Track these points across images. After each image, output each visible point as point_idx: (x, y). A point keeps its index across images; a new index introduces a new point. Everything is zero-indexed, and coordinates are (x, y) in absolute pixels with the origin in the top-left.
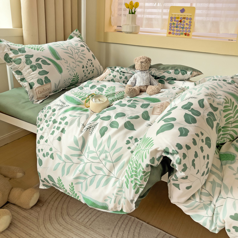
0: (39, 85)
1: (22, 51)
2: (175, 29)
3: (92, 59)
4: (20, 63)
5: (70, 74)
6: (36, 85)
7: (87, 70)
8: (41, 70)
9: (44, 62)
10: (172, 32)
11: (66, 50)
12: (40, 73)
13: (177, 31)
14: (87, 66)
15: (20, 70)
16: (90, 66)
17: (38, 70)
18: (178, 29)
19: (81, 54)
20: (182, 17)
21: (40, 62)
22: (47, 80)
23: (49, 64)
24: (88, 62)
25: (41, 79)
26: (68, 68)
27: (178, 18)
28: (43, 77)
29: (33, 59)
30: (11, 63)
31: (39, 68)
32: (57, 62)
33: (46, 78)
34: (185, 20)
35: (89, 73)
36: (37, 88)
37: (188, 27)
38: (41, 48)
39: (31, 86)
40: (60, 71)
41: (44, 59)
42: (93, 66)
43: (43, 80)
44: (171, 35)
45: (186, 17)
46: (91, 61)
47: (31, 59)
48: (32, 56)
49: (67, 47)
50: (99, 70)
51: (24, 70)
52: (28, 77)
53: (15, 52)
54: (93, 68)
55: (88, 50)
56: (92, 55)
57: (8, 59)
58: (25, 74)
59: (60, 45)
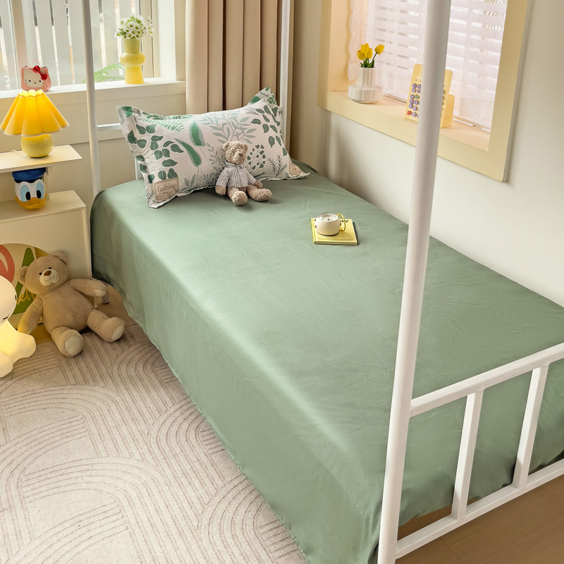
0: (159, 180)
1: (150, 129)
3: (266, 144)
4: (142, 146)
5: (214, 167)
6: (157, 179)
7: (250, 163)
8: (167, 159)
9: (175, 148)
11: (219, 131)
12: (165, 164)
14: (250, 156)
15: (142, 154)
16: (257, 157)
17: (164, 158)
19: (245, 137)
21: (169, 148)
22: (173, 174)
24: (253, 150)
25: (164, 172)
26: (211, 158)
28: (167, 170)
29: (160, 143)
30: (134, 144)
31: (165, 156)
32: (197, 148)
33: (171, 171)
35: (254, 168)
36: (157, 183)
38: (179, 126)
40: (197, 160)
41: (176, 143)
43: (167, 173)
44: (411, 117)
46: (262, 147)
47: (158, 142)
48: (161, 138)
49: (223, 125)
50: (277, 163)
51: (147, 155)
52: (149, 167)
53: (142, 130)
54: (264, 160)
55: (266, 129)
56: (270, 137)
57: (132, 138)
58: (147, 161)
59: (214, 120)
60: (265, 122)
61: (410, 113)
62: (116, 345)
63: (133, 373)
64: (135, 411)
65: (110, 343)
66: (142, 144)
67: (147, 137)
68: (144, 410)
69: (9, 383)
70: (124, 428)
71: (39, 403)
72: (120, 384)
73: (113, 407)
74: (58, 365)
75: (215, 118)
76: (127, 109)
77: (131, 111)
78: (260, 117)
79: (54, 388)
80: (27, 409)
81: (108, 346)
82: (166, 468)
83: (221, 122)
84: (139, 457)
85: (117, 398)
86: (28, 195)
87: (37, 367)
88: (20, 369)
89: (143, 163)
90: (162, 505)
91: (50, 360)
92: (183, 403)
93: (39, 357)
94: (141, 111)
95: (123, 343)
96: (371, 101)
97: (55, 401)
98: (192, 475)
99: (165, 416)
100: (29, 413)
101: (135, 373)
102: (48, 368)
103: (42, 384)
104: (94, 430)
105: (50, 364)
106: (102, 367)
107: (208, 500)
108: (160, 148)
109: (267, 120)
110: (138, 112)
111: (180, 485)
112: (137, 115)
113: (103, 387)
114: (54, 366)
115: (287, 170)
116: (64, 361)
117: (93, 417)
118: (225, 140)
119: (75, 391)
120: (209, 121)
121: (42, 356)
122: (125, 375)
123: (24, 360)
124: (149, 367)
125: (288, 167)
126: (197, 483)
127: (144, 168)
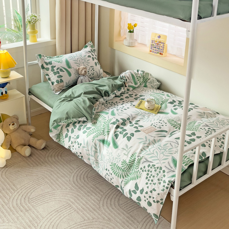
0: (57, 83)
1: (50, 63)
2: (154, 49)
3: (94, 65)
4: (48, 70)
5: (76, 77)
6: (55, 83)
7: (89, 74)
8: (59, 75)
9: (61, 70)
10: (152, 50)
11: (77, 62)
12: (58, 77)
14: (89, 71)
15: (48, 74)
16: (91, 71)
17: (57, 75)
18: (156, 49)
19: (86, 63)
20: (159, 41)
21: (59, 70)
22: (62, 81)
23: (64, 71)
24: (90, 68)
26: (75, 73)
27: (156, 41)
28: (59, 79)
29: (55, 69)
30: (44, 70)
32: (69, 70)
33: (61, 79)
34: (160, 43)
35: (90, 75)
36: (56, 85)
37: (162, 48)
38: (61, 61)
39: (53, 83)
40: (70, 74)
41: (61, 68)
42: (94, 71)
43: (59, 80)
44: (151, 53)
45: (161, 41)
46: (93, 67)
48: (55, 67)
49: (78, 59)
50: (98, 72)
51: (50, 74)
52: (51, 79)
53: (47, 64)
54: (94, 72)
55: (93, 59)
56: (95, 62)
57: (43, 67)
58: (50, 76)
59: (73, 57)
60: (93, 56)
61: (151, 51)
62: (43, 150)
63: (55, 161)
64: (61, 173)
65: (40, 150)
66: (48, 69)
67: (49, 66)
68: (65, 173)
69: (7, 169)
70: (60, 180)
71: (22, 175)
72: (51, 165)
73: (52, 173)
74: (23, 160)
75: (74, 56)
76: (40, 55)
77: (41, 56)
78: (90, 54)
79: (26, 169)
80: (19, 177)
81: (40, 151)
82: (81, 191)
83: (76, 58)
84: (70, 189)
85: (52, 170)
86: (2, 93)
87: (15, 162)
88: (9, 164)
89: (48, 77)
90: (84, 203)
91: (19, 159)
92: (78, 169)
93: (14, 158)
94: (45, 56)
95: (45, 150)
96: (133, 46)
97: (29, 173)
98: (91, 192)
99: (73, 174)
100: (20, 178)
101: (55, 160)
102: (19, 162)
103: (20, 168)
104: (48, 182)
105: (19, 160)
106: (41, 159)
107: (100, 199)
108: (55, 71)
109: (93, 55)
110: (44, 56)
111: (88, 196)
112: (43, 57)
113: (45, 166)
114: (22, 161)
115: (102, 75)
116: (25, 159)
117: (46, 177)
118: (79, 65)
119: (35, 169)
120: (72, 58)
121: (15, 158)
122: (52, 161)
123: (8, 160)
124: (59, 157)
125: (102, 74)
126: (94, 194)
127: (49, 79)
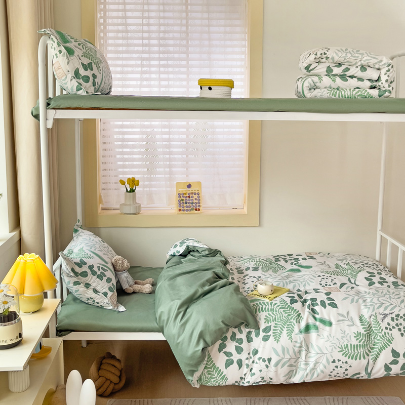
0: (112, 293)
1: (83, 262)
2: (185, 205)
4: (86, 276)
6: (109, 294)
9: (104, 269)
10: (182, 208)
12: (107, 281)
13: (187, 207)
17: (105, 278)
18: (188, 205)
20: (190, 192)
21: (101, 270)
22: (114, 287)
23: (107, 270)
27: (185, 194)
28: (111, 285)
32: (108, 266)
34: (193, 195)
36: (111, 296)
37: (197, 201)
39: (105, 294)
41: (101, 266)
44: (182, 212)
45: (194, 192)
47: (94, 269)
48: (93, 266)
51: (92, 281)
52: (98, 289)
53: (79, 265)
57: (75, 273)
58: (94, 285)
61: (180, 210)
66: (84, 274)
67: (85, 268)
